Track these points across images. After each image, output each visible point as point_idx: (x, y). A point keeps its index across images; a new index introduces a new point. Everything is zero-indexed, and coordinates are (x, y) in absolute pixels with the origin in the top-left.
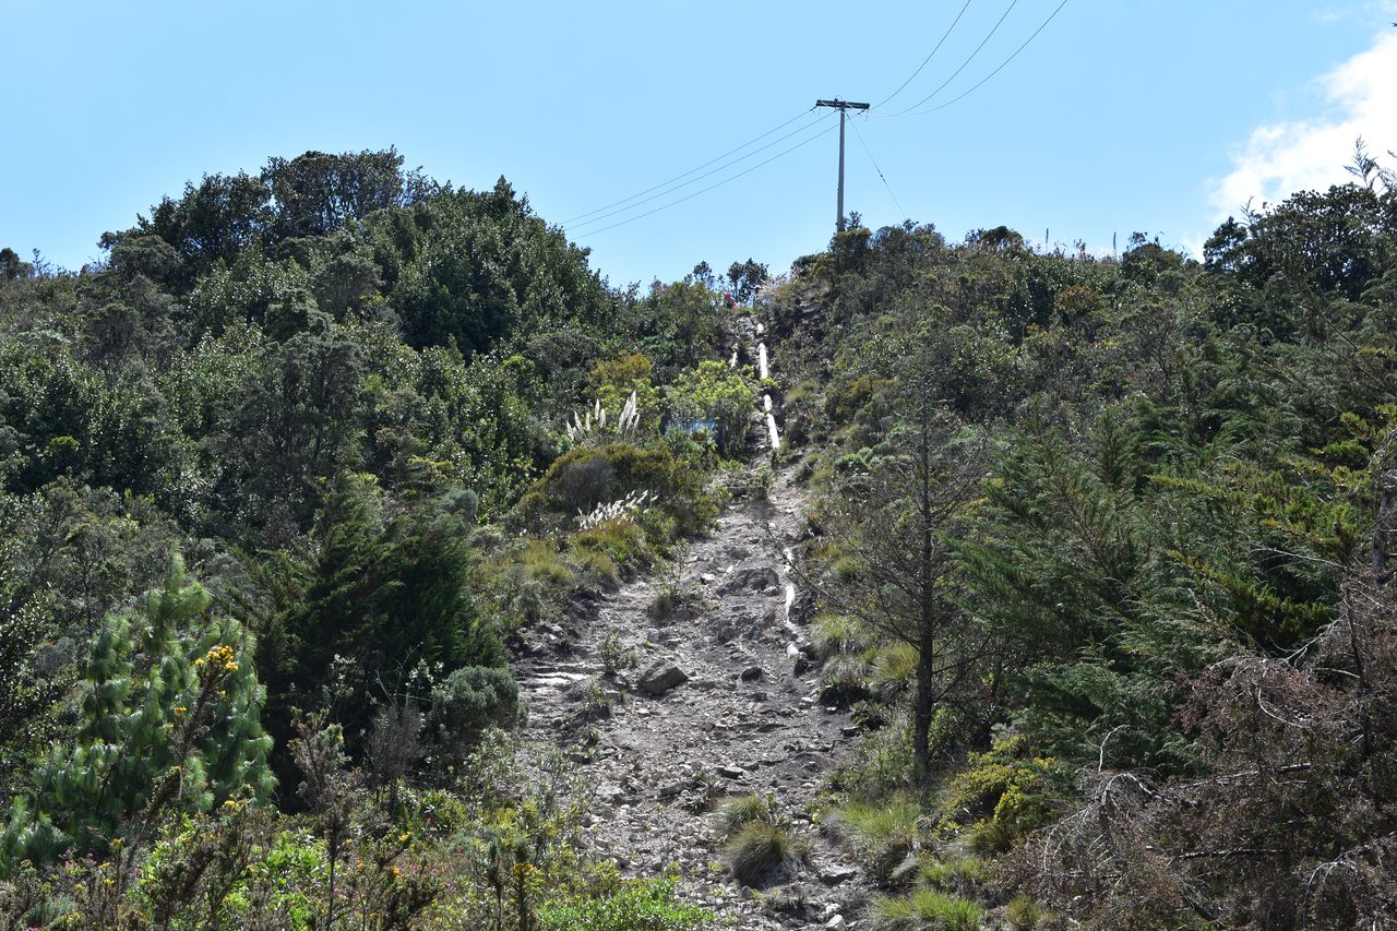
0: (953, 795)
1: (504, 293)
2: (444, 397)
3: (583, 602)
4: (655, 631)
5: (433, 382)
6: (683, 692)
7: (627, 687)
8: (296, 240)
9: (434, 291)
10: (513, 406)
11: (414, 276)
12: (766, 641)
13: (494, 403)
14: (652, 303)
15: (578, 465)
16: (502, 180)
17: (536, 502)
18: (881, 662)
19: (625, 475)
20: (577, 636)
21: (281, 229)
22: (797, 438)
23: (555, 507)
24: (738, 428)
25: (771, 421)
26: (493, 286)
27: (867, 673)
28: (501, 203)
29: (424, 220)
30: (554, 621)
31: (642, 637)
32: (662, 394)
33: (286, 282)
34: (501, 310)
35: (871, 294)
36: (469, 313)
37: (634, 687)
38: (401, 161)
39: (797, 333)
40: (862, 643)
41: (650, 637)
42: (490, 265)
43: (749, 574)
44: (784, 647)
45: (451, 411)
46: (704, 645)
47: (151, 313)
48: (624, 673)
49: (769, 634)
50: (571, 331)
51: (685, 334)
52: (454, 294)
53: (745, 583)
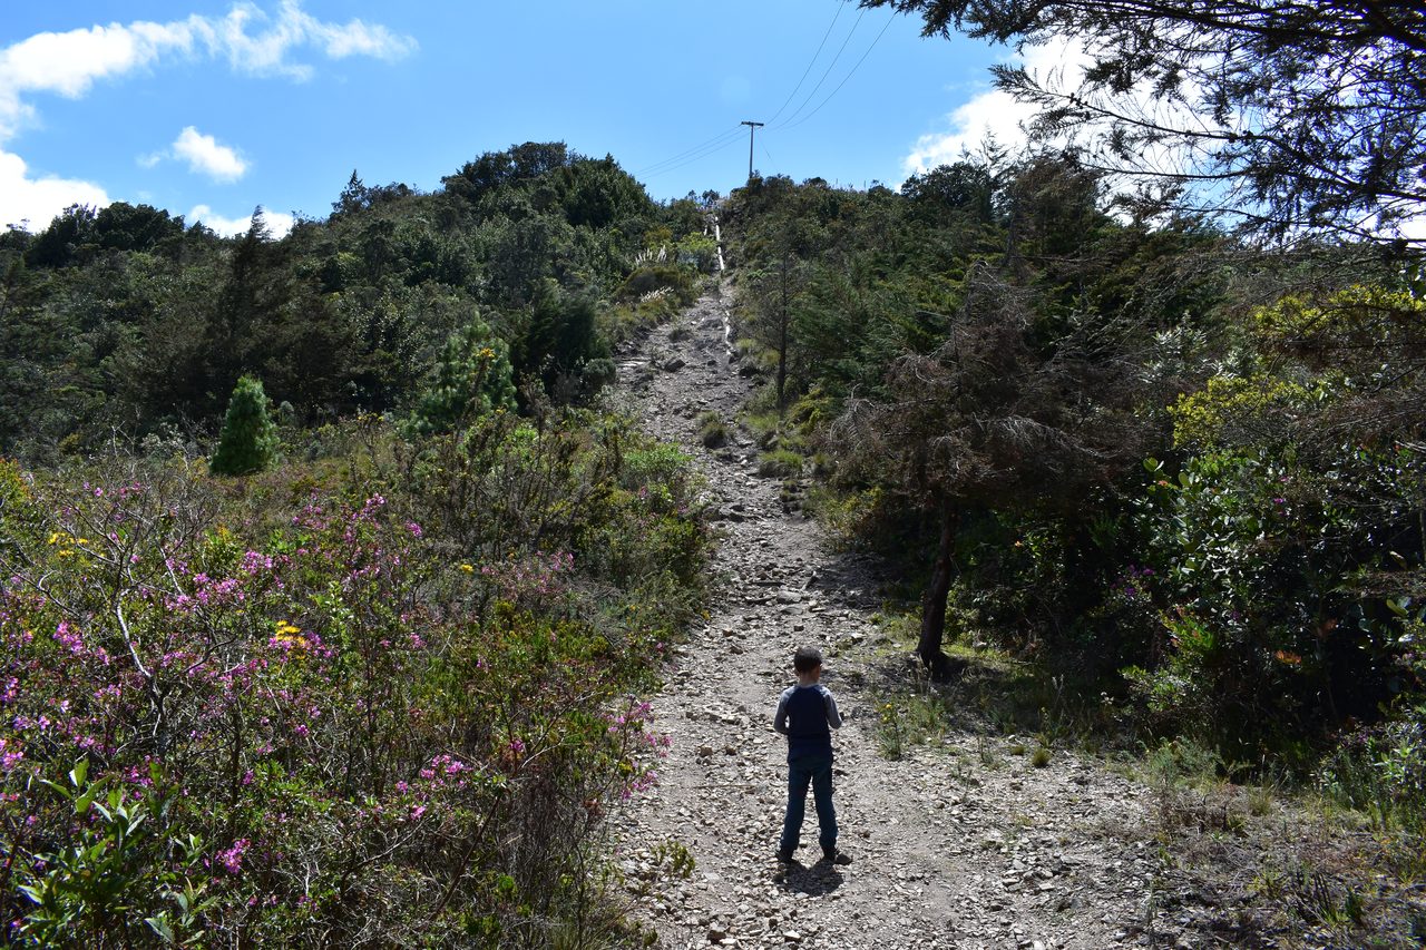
0: (793, 412)
1: (609, 203)
2: (585, 246)
3: (642, 333)
4: (672, 345)
5: (580, 240)
6: (683, 370)
7: (660, 368)
8: (523, 180)
9: (580, 201)
10: (613, 250)
11: (572, 194)
12: (718, 349)
13: (606, 248)
14: (672, 207)
15: (641, 275)
16: (609, 154)
17: (623, 291)
18: (765, 357)
19: (660, 280)
20: (640, 346)
21: (516, 175)
22: (731, 265)
23: (631, 293)
24: (707, 261)
25: (721, 258)
26: (605, 200)
27: (759, 362)
28: (608, 164)
29: (576, 171)
30: (630, 340)
31: (667, 347)
32: (675, 246)
33: (518, 197)
34: (608, 210)
35: (763, 205)
36: (595, 211)
37: (663, 367)
38: (566, 146)
39: (732, 221)
40: (757, 350)
41: (670, 347)
42: (603, 191)
43: (710, 321)
44: (725, 352)
45: (587, 252)
46: (692, 350)
47: (463, 211)
48: (659, 362)
49: (719, 346)
50: (638, 219)
51: (685, 221)
52: (589, 203)
53: (709, 325)
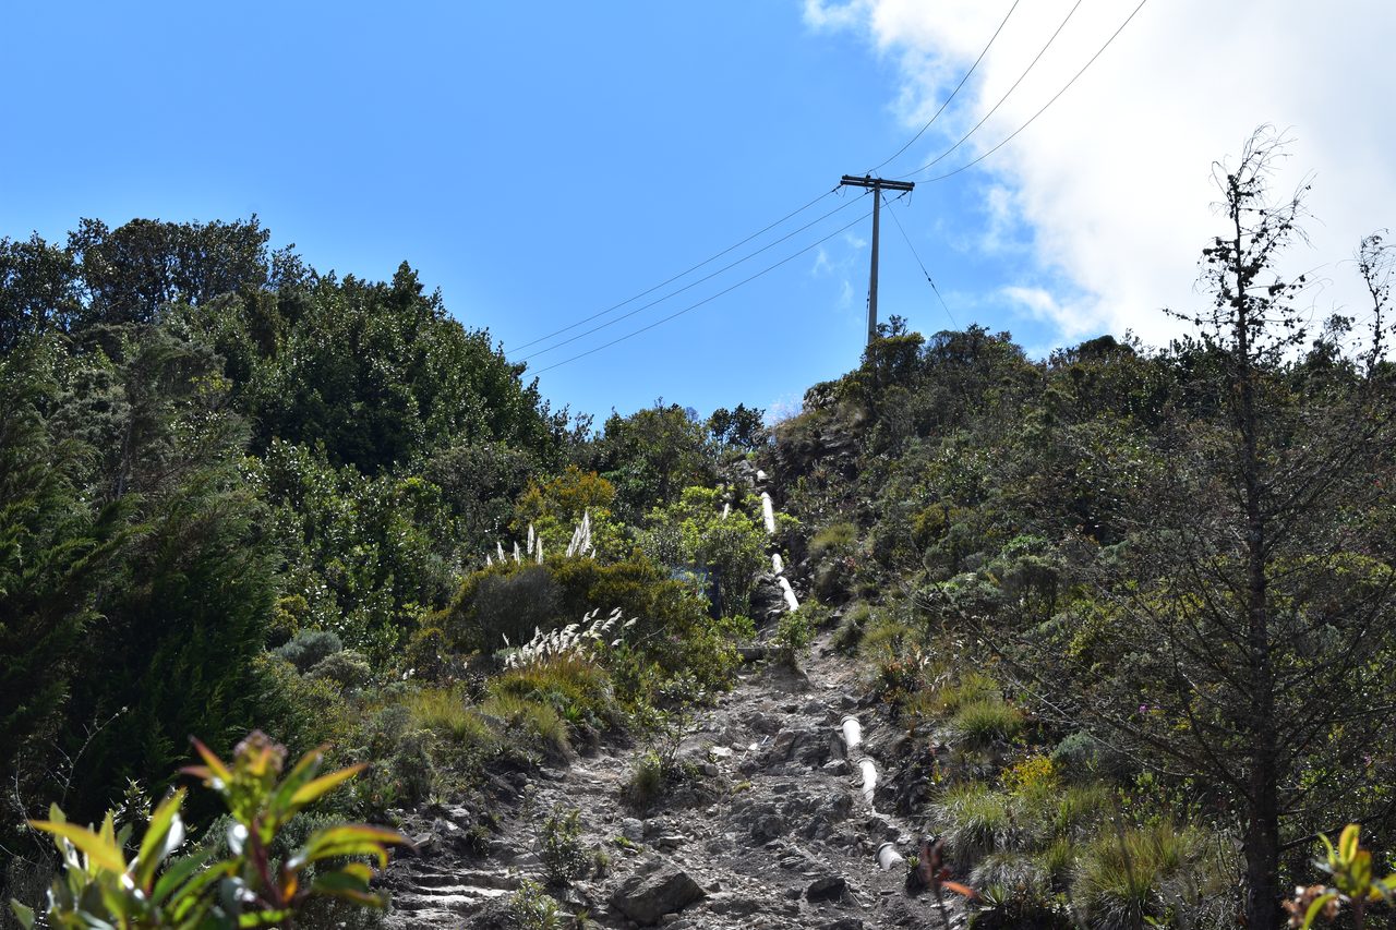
1: (400, 404)
2: (301, 509)
3: (509, 777)
4: (635, 822)
5: (284, 487)
6: (699, 917)
7: (591, 908)
8: (108, 328)
9: (300, 397)
10: (405, 533)
11: (272, 375)
12: (841, 841)
13: (376, 527)
16: (405, 267)
18: (1084, 864)
19: (579, 600)
20: (498, 831)
22: (831, 593)
23: (464, 642)
24: (737, 587)
25: (785, 584)
26: (386, 394)
28: (401, 296)
29: (291, 309)
30: (454, 801)
31: (613, 833)
34: (395, 426)
35: (928, 413)
36: (349, 429)
37: (602, 910)
38: (265, 235)
39: (820, 471)
41: (629, 833)
42: (383, 365)
44: (874, 852)
45: (309, 529)
46: (727, 846)
48: (584, 885)
49: (845, 828)
50: (496, 453)
51: (658, 469)
52: (330, 400)
53: (789, 754)
